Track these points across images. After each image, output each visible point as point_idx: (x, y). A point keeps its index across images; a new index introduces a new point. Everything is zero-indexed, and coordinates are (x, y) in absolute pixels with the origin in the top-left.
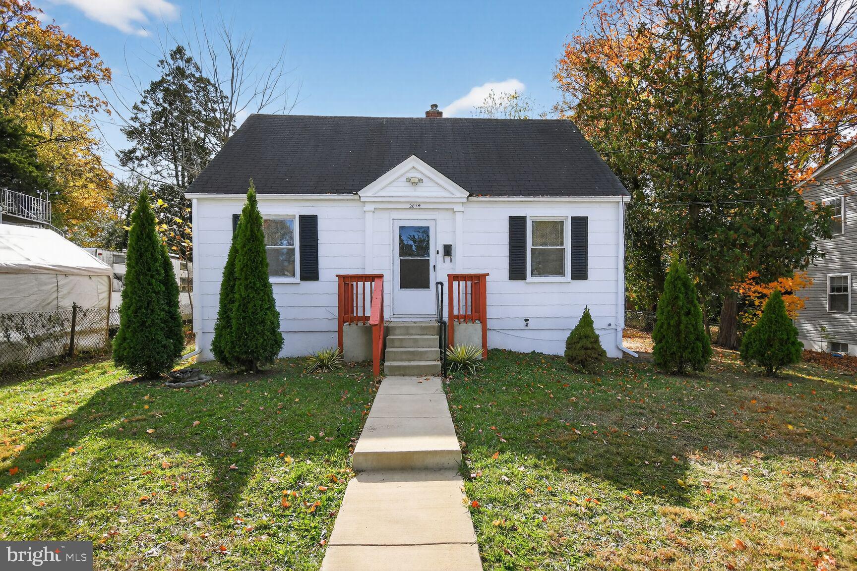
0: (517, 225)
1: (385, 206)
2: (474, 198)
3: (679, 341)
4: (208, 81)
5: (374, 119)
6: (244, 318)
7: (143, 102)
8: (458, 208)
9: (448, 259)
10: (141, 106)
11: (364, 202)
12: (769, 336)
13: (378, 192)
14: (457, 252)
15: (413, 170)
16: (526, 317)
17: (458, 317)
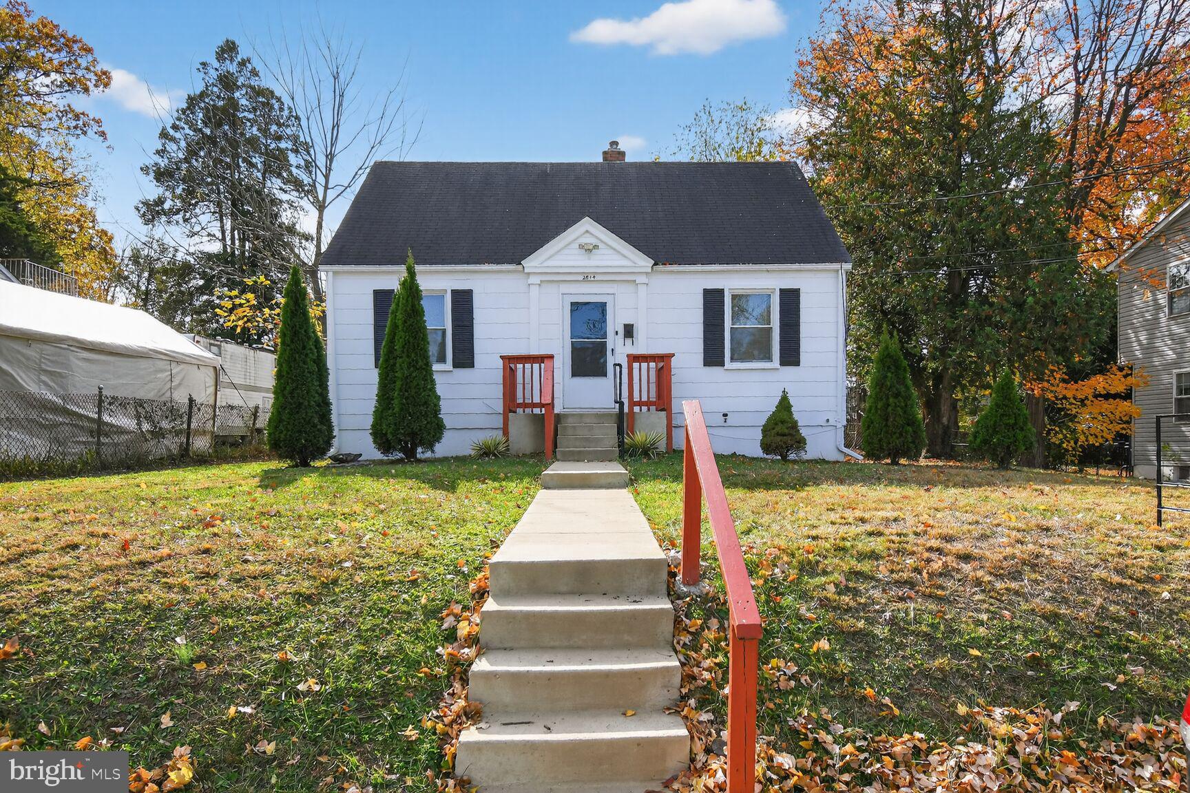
0: (713, 299)
1: (553, 279)
2: (660, 267)
3: (886, 425)
4: (272, 92)
5: (534, 165)
6: (407, 398)
7: (175, 127)
8: (641, 279)
9: (629, 341)
10: (172, 132)
11: (529, 274)
12: (995, 422)
13: (546, 260)
14: (640, 333)
15: (588, 235)
16: (725, 411)
17: (640, 404)
